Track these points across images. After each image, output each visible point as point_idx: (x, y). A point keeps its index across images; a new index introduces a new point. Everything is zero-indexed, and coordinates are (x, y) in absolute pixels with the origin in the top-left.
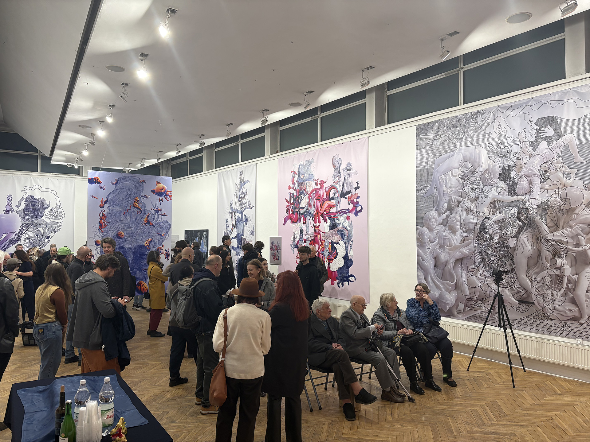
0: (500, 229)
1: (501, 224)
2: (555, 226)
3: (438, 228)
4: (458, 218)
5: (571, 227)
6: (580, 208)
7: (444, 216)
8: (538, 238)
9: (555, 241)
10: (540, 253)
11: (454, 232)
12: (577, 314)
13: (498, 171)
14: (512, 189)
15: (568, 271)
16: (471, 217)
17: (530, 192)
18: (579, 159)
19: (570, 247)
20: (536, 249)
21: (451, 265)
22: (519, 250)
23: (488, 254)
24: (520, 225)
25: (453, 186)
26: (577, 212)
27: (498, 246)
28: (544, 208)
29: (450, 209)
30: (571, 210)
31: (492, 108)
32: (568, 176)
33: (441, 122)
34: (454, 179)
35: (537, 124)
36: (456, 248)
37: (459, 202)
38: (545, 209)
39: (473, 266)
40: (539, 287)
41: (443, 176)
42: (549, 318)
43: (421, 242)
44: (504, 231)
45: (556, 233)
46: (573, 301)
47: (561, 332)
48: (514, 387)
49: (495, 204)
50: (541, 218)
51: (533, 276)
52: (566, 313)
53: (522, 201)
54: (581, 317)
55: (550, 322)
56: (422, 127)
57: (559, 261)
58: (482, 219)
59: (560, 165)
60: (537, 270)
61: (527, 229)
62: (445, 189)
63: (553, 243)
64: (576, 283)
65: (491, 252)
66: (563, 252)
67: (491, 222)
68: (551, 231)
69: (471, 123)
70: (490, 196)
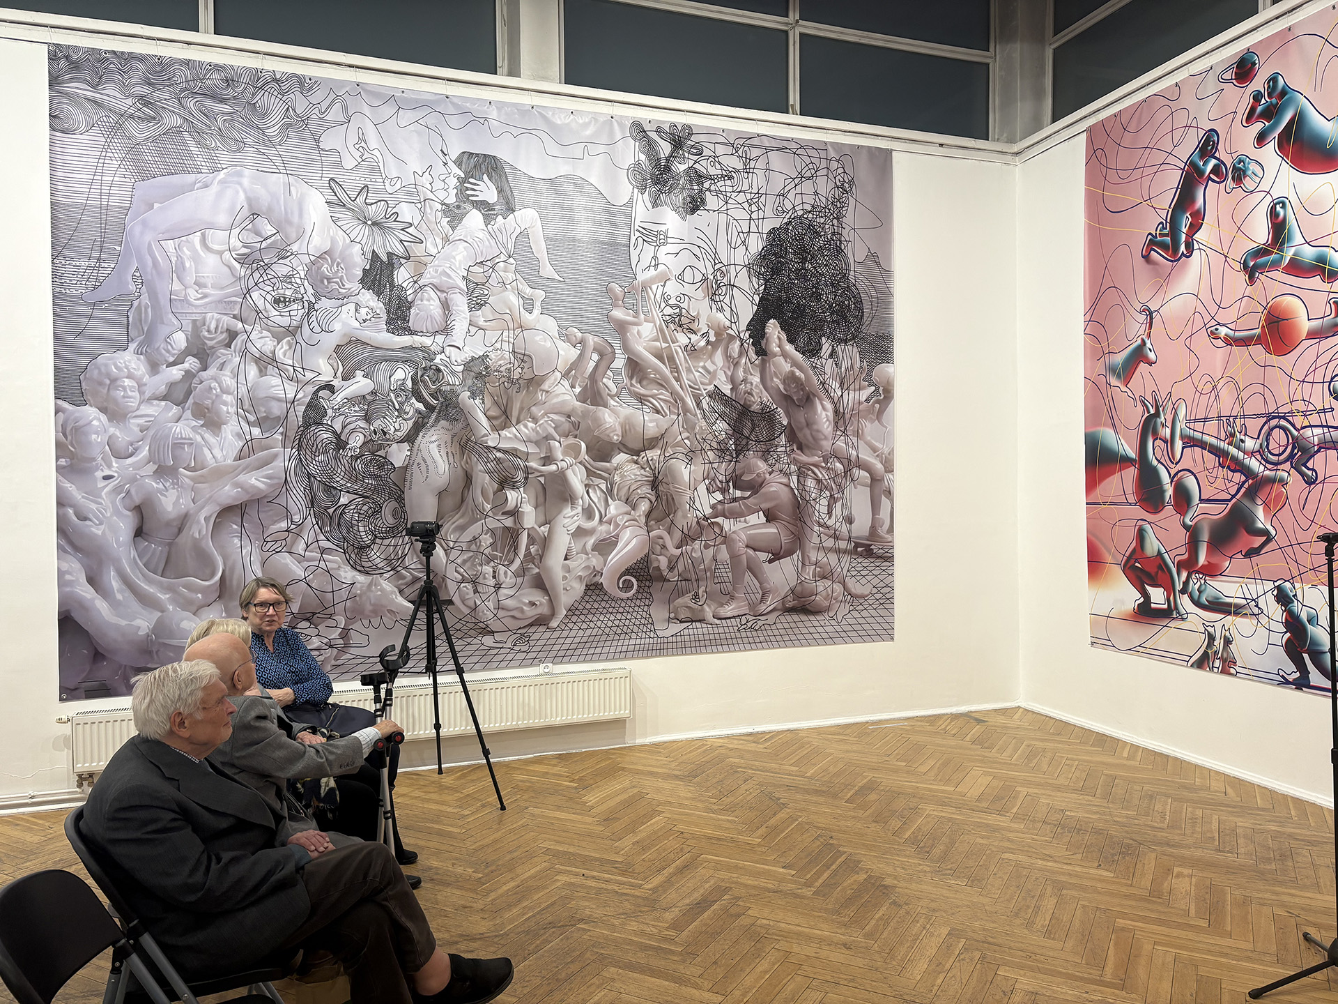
0: (367, 418)
1: (369, 406)
2: (503, 418)
3: (152, 410)
4: (228, 381)
5: (535, 420)
6: (552, 378)
7: (176, 373)
8: (465, 444)
9: (504, 451)
10: (468, 479)
12: (545, 610)
13: (359, 263)
14: (399, 316)
15: (530, 517)
16: (277, 381)
17: (446, 331)
18: (548, 271)
19: (533, 464)
20: (459, 470)
21: (201, 528)
22: (417, 476)
23: (329, 489)
24: (419, 412)
25: (209, 282)
26: (546, 386)
27: (359, 465)
28: (478, 370)
29: (201, 352)
30: (534, 382)
32: (529, 304)
34: (211, 260)
35: (459, 163)
36: (220, 473)
37: (232, 335)
38: (479, 376)
39: (284, 525)
40: (465, 562)
41: (170, 245)
42: (487, 631)
43: (72, 456)
44: (377, 424)
45: (504, 433)
46: (540, 584)
47: (510, 657)
49: (348, 349)
50: (473, 396)
51: (452, 538)
52: (522, 611)
53: (424, 349)
54: (553, 614)
55: (488, 640)
57: (512, 496)
58: (311, 389)
59: (511, 276)
60: (461, 521)
61: (437, 420)
62: (177, 286)
63: (499, 455)
64: (545, 542)
65: (340, 480)
66: (520, 477)
67: (339, 398)
68: (496, 429)
69: (272, 104)
70: (337, 326)
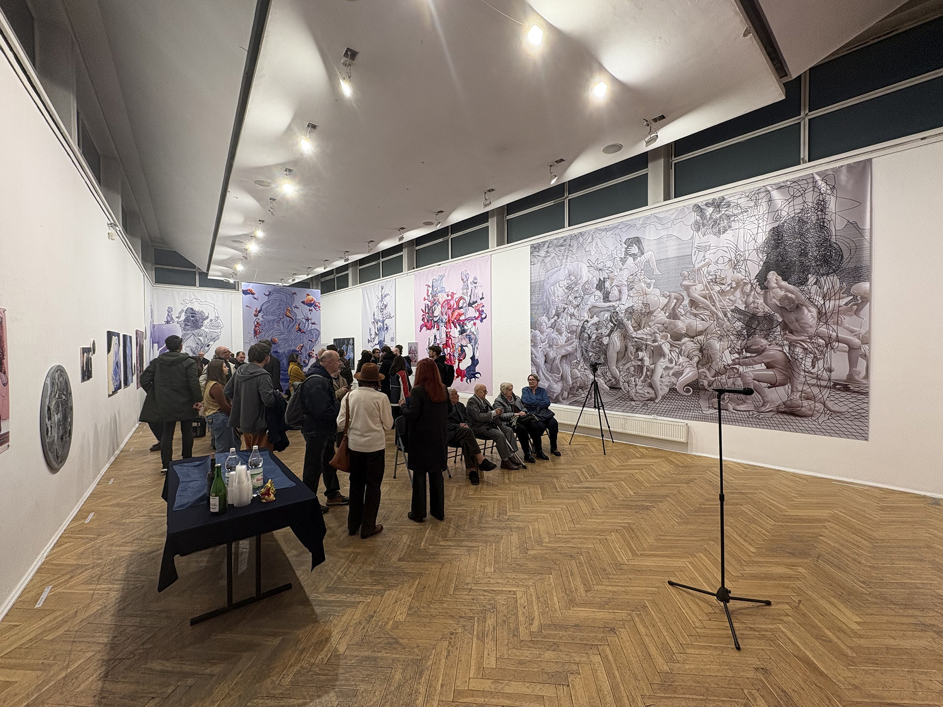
0: (597, 330)
1: (597, 326)
2: (638, 327)
3: (547, 330)
4: (564, 321)
5: (650, 327)
6: (657, 311)
7: (553, 320)
8: (625, 336)
9: (638, 338)
10: (626, 348)
11: (560, 334)
12: (653, 396)
13: (596, 282)
14: (606, 298)
15: (647, 362)
16: (574, 320)
17: (620, 300)
18: (657, 272)
19: (649, 343)
20: (624, 346)
21: (557, 361)
22: (611, 347)
23: (586, 351)
24: (612, 326)
25: (560, 295)
26: (654, 314)
27: (594, 344)
28: (630, 312)
29: (558, 315)
30: (650, 313)
31: (591, 230)
32: (649, 286)
33: (551, 241)
34: (560, 289)
35: (625, 243)
36: (562, 346)
37: (565, 309)
38: (630, 313)
39: (575, 361)
40: (625, 376)
41: (552, 287)
42: (632, 400)
43: (534, 342)
44: (599, 331)
45: (638, 332)
46: (651, 386)
47: (641, 410)
48: (605, 454)
49: (592, 309)
50: (628, 320)
51: (621, 367)
52: (645, 395)
53: (613, 306)
54: (656, 398)
55: (633, 403)
56: (535, 246)
57: (641, 354)
58: (582, 322)
59: (642, 277)
60: (624, 362)
61: (617, 329)
62: (554, 298)
63: (636, 340)
64: (653, 371)
65: (589, 349)
66: (644, 347)
67: (589, 324)
68: (635, 331)
69: (574, 243)
70: (589, 303)
